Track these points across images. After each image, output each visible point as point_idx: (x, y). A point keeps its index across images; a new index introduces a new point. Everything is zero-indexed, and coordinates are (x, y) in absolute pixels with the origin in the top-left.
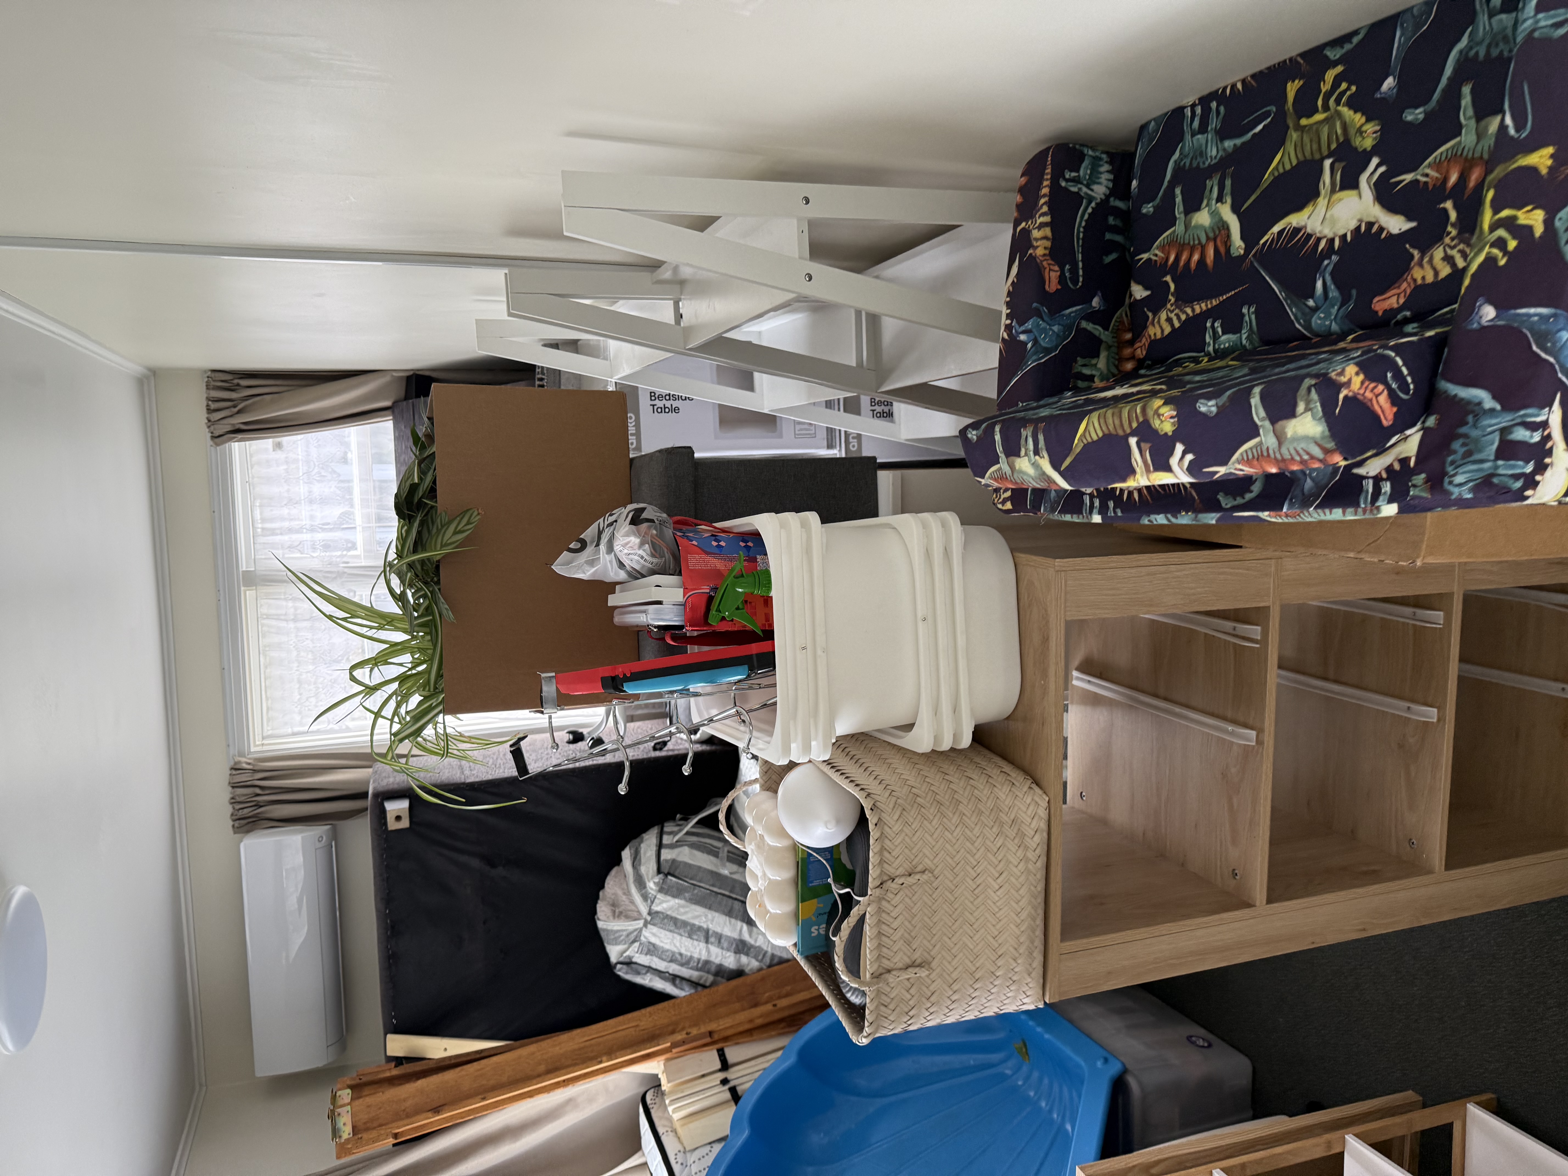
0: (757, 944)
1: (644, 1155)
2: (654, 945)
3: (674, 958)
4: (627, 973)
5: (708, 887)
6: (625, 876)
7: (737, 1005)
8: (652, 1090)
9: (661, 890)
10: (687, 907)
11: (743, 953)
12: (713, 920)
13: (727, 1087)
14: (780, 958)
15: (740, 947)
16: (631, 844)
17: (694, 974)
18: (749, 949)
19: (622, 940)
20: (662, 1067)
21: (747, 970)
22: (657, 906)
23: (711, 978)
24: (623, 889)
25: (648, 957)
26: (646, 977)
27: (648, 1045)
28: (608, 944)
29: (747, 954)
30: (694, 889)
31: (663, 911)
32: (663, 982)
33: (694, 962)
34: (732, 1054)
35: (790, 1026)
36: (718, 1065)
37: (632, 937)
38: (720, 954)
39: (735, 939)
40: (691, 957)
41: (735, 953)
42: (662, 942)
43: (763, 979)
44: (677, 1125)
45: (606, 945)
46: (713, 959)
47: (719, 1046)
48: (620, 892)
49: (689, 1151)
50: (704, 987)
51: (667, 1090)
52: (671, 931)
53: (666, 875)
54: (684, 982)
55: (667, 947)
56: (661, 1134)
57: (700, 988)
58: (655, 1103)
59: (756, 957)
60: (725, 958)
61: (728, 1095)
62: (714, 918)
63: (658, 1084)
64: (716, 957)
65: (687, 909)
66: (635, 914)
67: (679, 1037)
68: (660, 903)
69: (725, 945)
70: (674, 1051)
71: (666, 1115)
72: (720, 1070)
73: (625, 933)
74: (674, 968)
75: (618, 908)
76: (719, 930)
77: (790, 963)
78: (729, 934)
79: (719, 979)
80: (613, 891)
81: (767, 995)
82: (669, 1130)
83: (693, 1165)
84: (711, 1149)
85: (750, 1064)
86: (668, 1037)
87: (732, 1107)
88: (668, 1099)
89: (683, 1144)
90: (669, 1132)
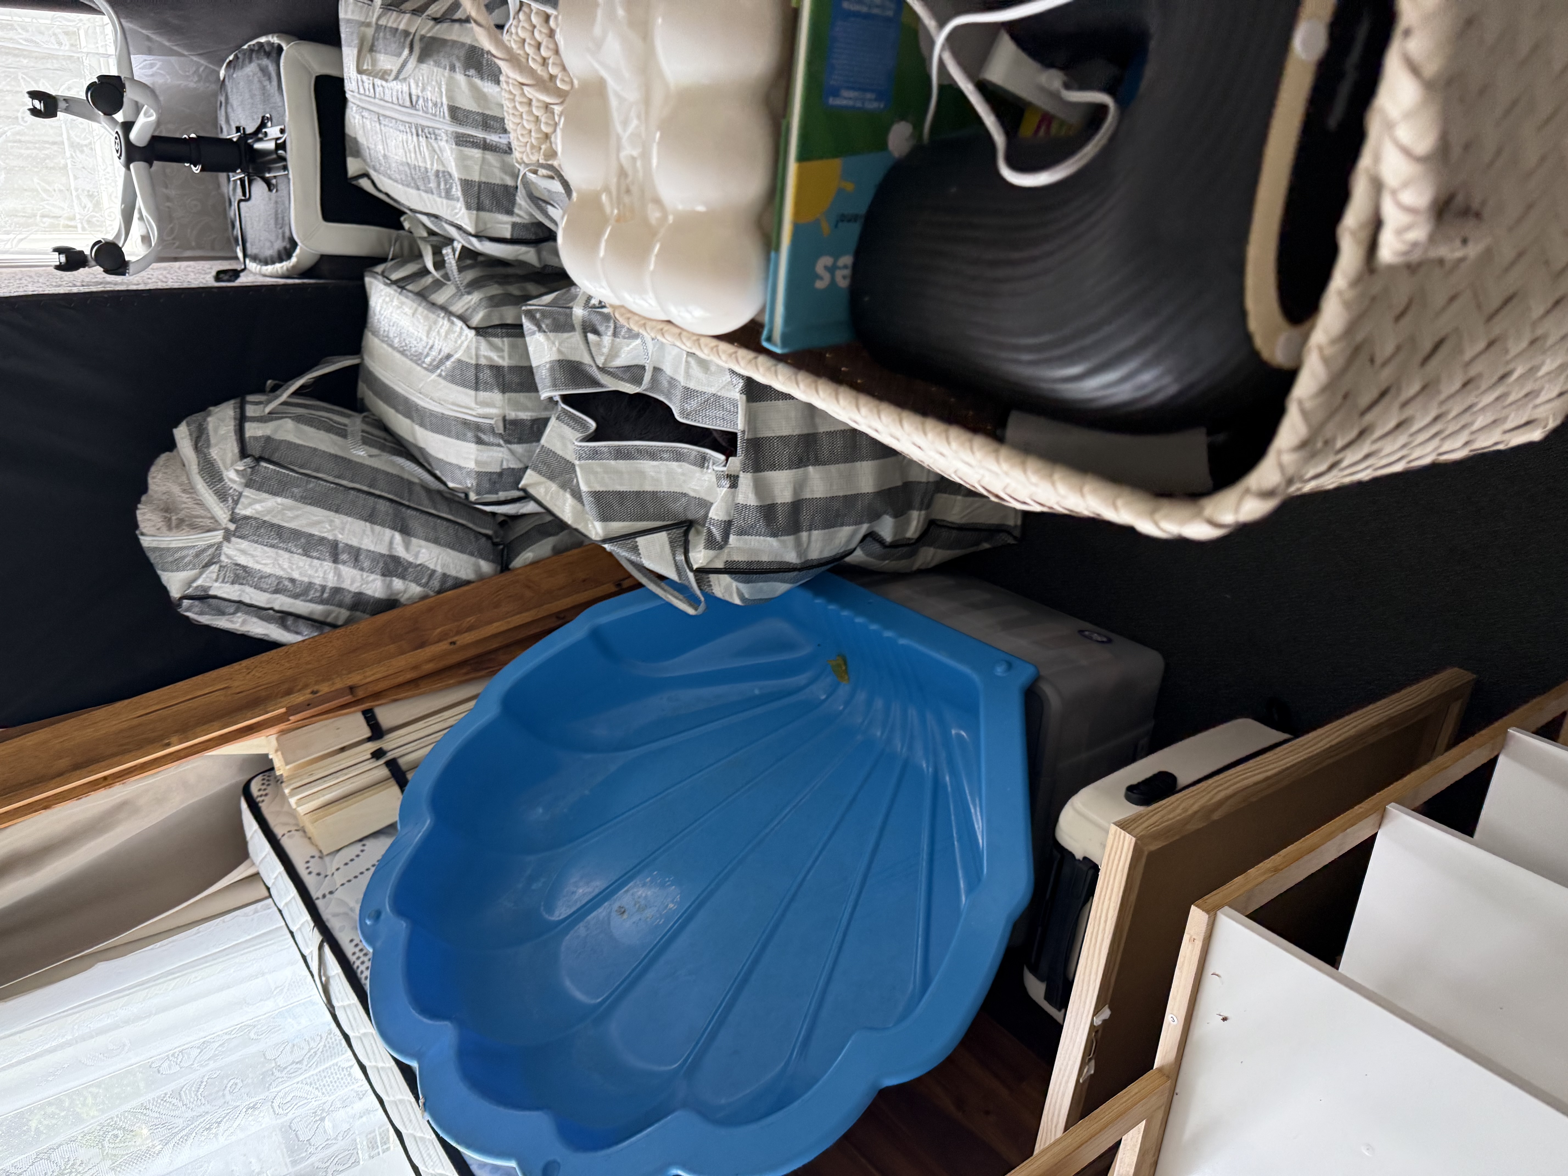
0: (418, 562)
1: (253, 864)
2: (244, 568)
3: (281, 586)
4: (201, 613)
5: (330, 478)
6: (184, 465)
7: (392, 648)
8: (260, 777)
9: (248, 485)
10: (298, 509)
11: (395, 576)
12: (343, 529)
13: (382, 761)
14: (456, 578)
15: (391, 566)
16: (189, 418)
17: (316, 609)
18: (406, 569)
19: (190, 562)
20: (275, 742)
21: (403, 600)
22: (245, 508)
23: (344, 614)
24: (181, 485)
25: (237, 587)
26: (235, 619)
27: (249, 714)
28: (164, 570)
29: (403, 577)
30: (308, 482)
31: (257, 516)
32: (265, 624)
33: (316, 590)
34: (386, 715)
35: (476, 670)
36: (366, 732)
37: (206, 557)
38: (358, 577)
39: (382, 555)
40: (310, 585)
41: (383, 575)
42: (257, 562)
43: (430, 609)
44: (307, 822)
45: (159, 572)
46: (346, 585)
47: (366, 706)
48: (176, 490)
49: (328, 855)
50: (334, 626)
51: (285, 775)
52: (272, 546)
53: (259, 459)
54: (301, 622)
55: (268, 570)
56: (279, 836)
57: (327, 629)
58: (266, 795)
59: (417, 581)
60: (367, 583)
61: (384, 772)
62: (344, 524)
63: (268, 766)
64: (352, 583)
65: (300, 512)
66: (208, 522)
67: (299, 698)
68: (250, 504)
69: (366, 564)
70: (292, 718)
71: (285, 809)
72: (369, 739)
73: (192, 552)
74: (282, 602)
75: (177, 514)
76: (355, 542)
77: (472, 585)
78: (372, 548)
79: (358, 614)
80: (164, 489)
81: (439, 630)
82: (293, 828)
83: (336, 873)
84: (362, 848)
85: (421, 724)
86: (282, 700)
87: (396, 789)
88: (287, 787)
89: (316, 846)
90: (293, 832)
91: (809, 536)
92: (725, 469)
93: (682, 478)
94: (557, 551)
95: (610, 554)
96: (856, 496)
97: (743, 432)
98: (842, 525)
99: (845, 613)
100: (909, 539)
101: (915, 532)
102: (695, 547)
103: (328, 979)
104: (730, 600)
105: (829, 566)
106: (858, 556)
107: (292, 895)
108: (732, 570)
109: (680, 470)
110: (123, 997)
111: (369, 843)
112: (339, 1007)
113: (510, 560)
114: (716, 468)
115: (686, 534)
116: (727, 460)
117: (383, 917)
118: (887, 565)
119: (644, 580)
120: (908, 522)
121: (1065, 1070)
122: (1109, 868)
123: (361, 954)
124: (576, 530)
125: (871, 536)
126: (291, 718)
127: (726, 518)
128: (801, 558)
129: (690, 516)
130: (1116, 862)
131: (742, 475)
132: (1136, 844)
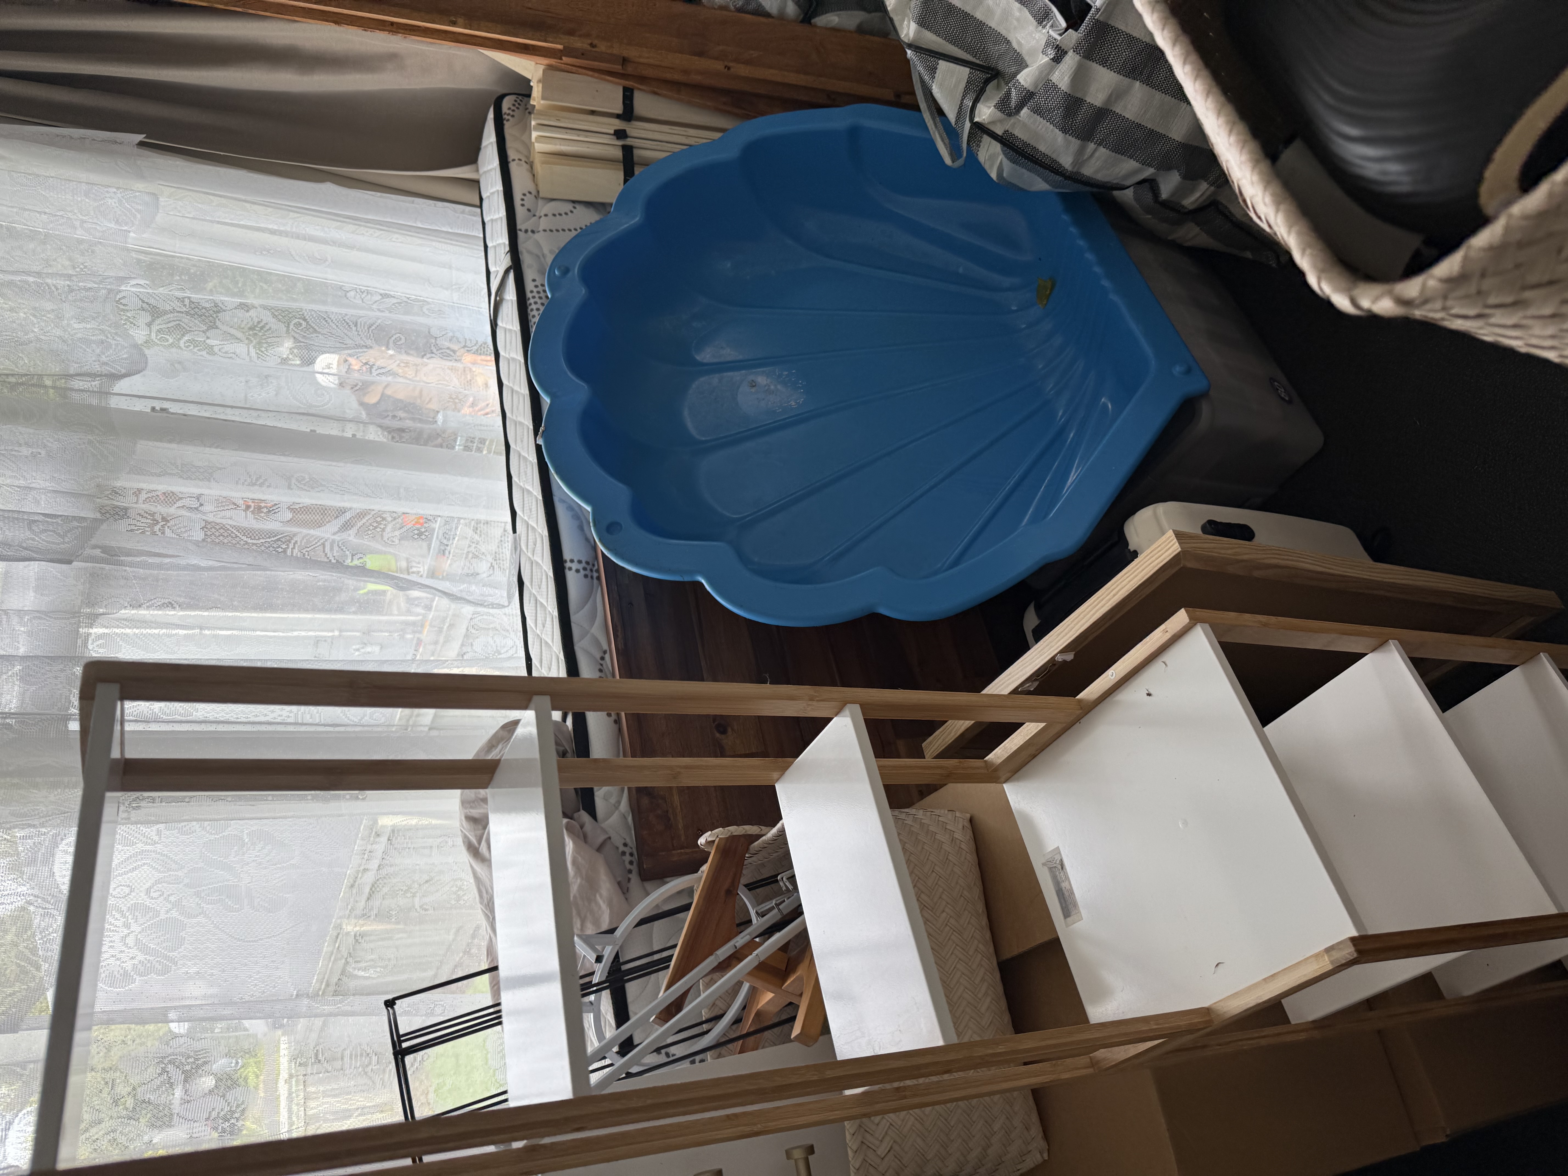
1: (477, 171)
7: (675, 41)
8: (513, 97)
13: (620, 143)
20: (541, 72)
34: (643, 103)
36: (619, 109)
43: (724, 23)
44: (537, 159)
47: (629, 84)
49: (543, 198)
51: (537, 107)
56: (510, 159)
58: (513, 116)
61: (618, 154)
63: (527, 93)
67: (579, 43)
71: (526, 138)
72: (618, 116)
77: (770, 20)
81: (721, 48)
82: (524, 159)
83: (543, 218)
84: (573, 209)
85: (665, 128)
86: (562, 36)
87: (621, 175)
88: (535, 119)
89: (537, 185)
90: (523, 163)
91: (1095, 150)
92: (1059, 38)
93: (1015, 23)
94: (861, 30)
95: (908, 61)
96: (1161, 136)
97: (1098, 10)
98: (1131, 157)
99: (1081, 243)
100: (1183, 207)
101: (1192, 203)
102: (988, 100)
103: (502, 300)
104: (989, 172)
105: (1095, 190)
106: (1127, 196)
107: (501, 215)
108: (1008, 142)
109: (1017, 14)
110: (337, 221)
111: (580, 209)
112: (501, 327)
113: (815, 14)
114: (1051, 32)
115: (987, 82)
116: (1066, 30)
117: (570, 275)
118: (1147, 219)
119: (923, 105)
120: (1192, 190)
121: (1013, 676)
122: (1145, 560)
123: (537, 296)
124: (891, 20)
125: (1151, 184)
126: (564, 58)
127: (1031, 89)
128: (1074, 168)
129: (1001, 67)
130: (1154, 558)
131: (1071, 53)
132: (1179, 553)
